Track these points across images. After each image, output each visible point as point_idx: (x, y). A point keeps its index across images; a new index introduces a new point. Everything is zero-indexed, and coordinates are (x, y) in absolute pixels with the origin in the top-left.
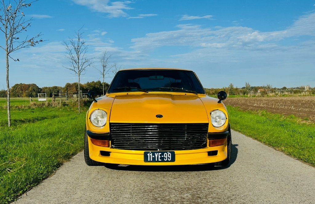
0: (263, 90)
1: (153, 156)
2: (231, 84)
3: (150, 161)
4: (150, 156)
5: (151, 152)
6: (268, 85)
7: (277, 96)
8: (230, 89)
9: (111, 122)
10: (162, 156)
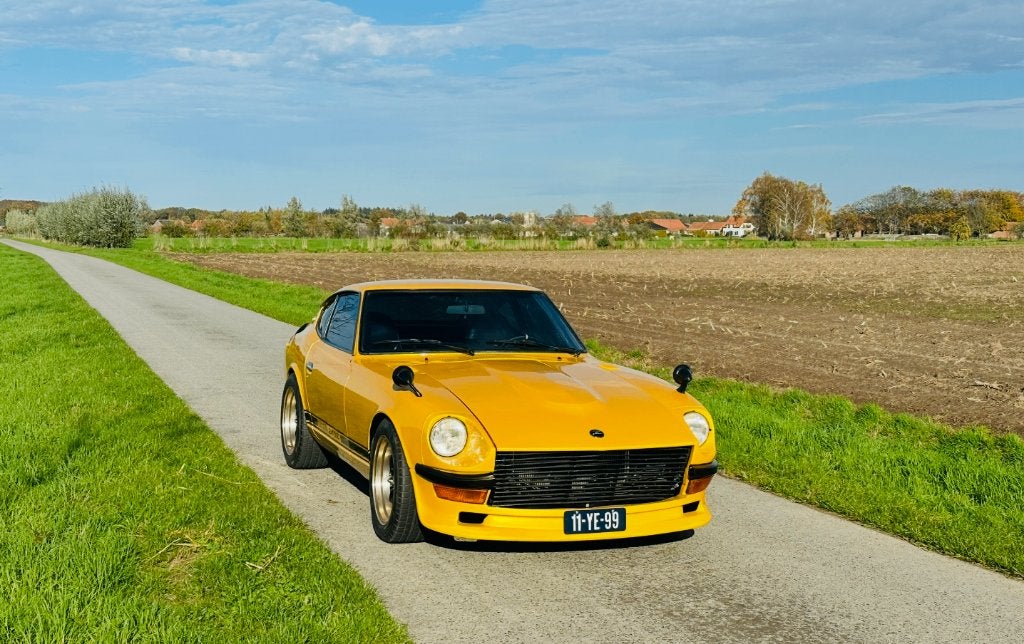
0: (396, 221)
1: (584, 521)
2: (294, 200)
3: (577, 532)
4: (577, 520)
5: (580, 512)
6: (413, 208)
7: (458, 248)
8: (290, 215)
9: (500, 449)
10: (602, 520)
